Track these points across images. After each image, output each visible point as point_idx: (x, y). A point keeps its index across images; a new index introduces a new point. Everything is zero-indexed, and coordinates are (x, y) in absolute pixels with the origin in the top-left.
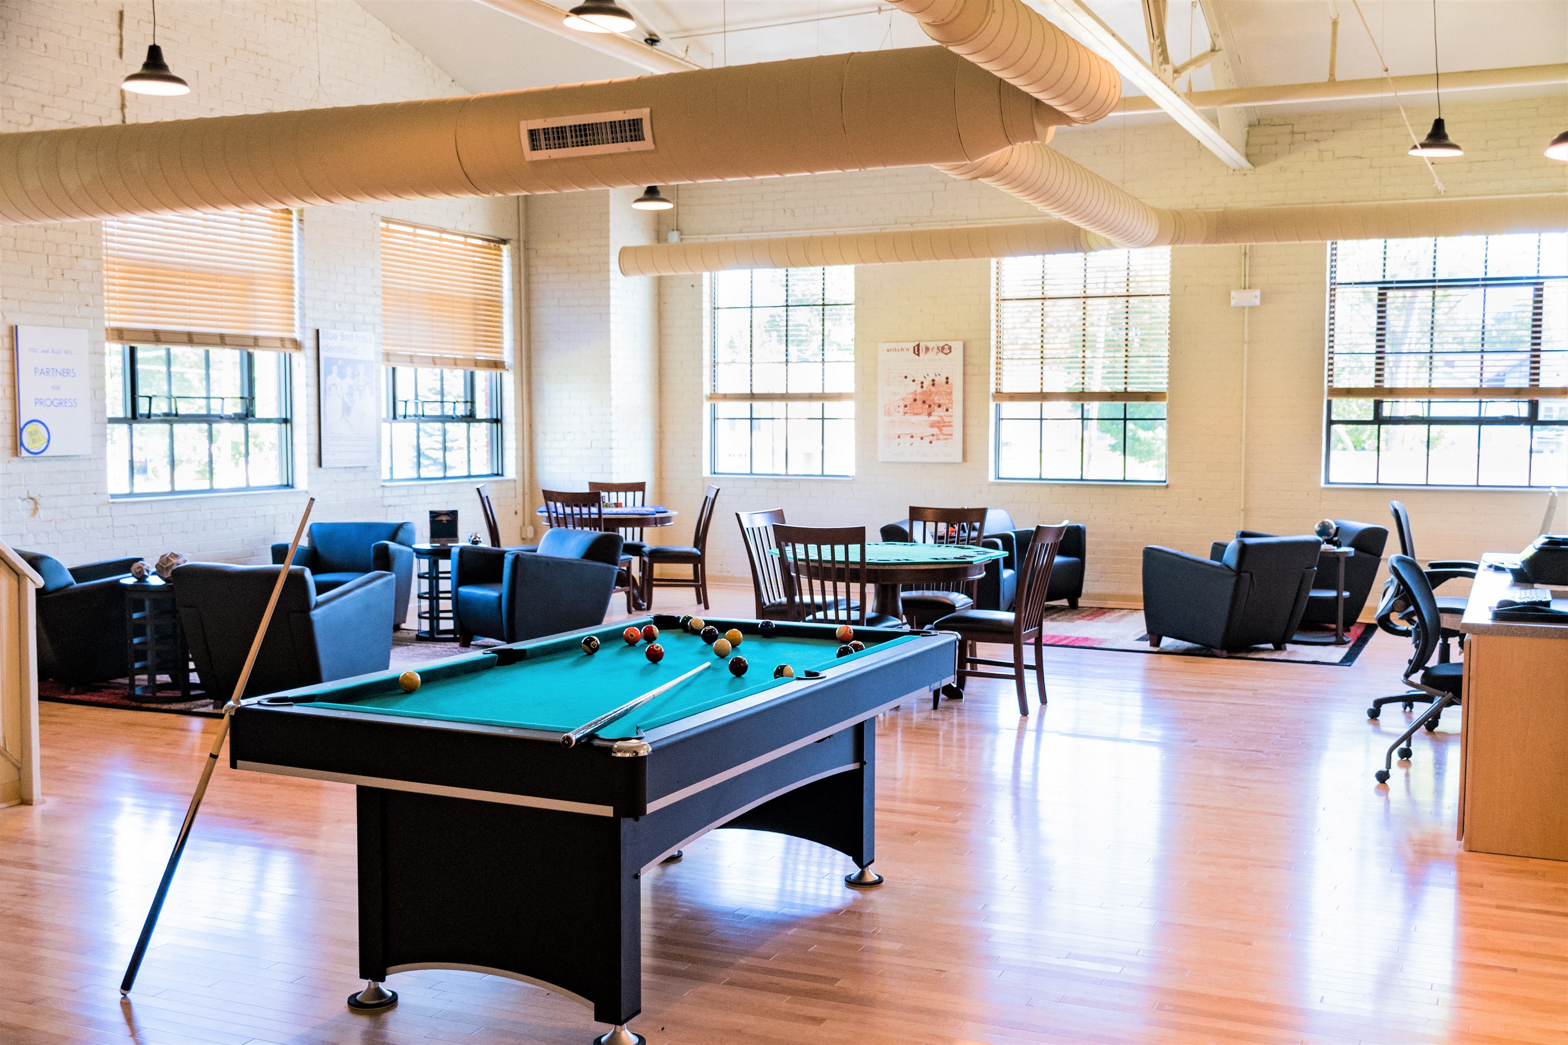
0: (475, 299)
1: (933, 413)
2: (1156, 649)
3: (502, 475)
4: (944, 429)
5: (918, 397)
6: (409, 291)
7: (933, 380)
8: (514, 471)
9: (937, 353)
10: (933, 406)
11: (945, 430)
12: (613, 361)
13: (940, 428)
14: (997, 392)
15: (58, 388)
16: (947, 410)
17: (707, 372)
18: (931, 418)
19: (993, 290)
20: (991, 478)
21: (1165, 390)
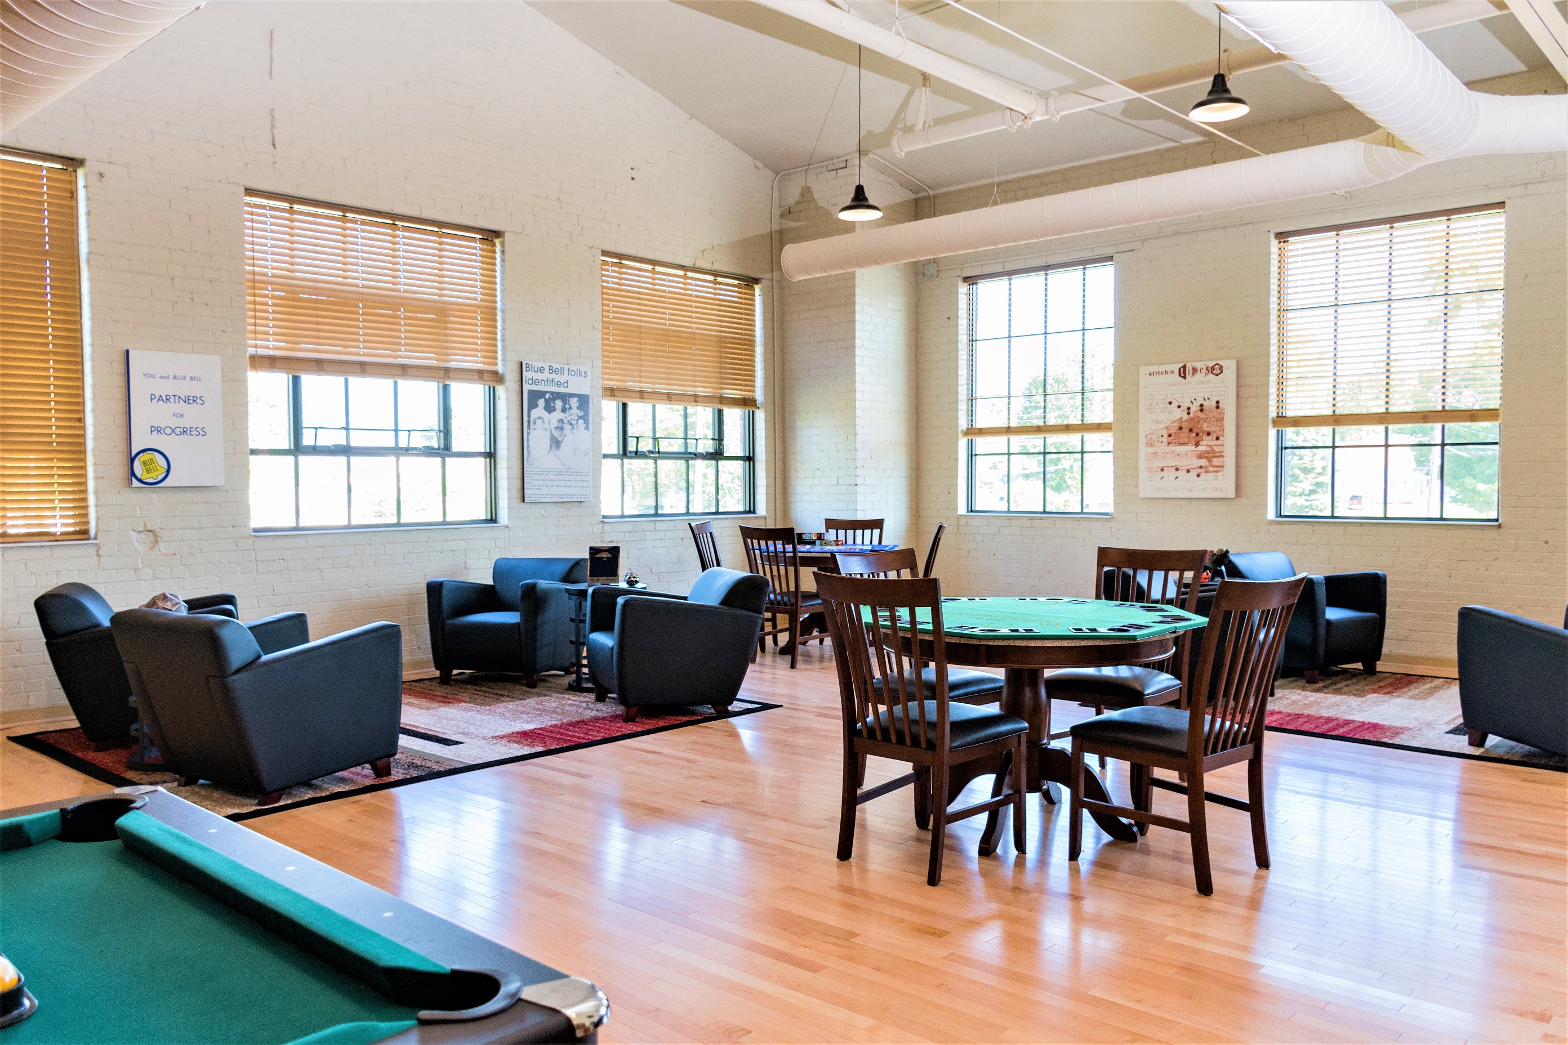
0: (720, 337)
1: (1201, 443)
2: (1477, 751)
3: (754, 512)
4: (1214, 460)
5: (1184, 425)
6: (640, 327)
7: (1202, 405)
8: (764, 509)
9: (1206, 374)
10: (1201, 434)
11: (1216, 461)
12: (858, 396)
13: (1209, 459)
14: (1278, 417)
15: (182, 416)
16: (1218, 439)
17: (963, 406)
18: (1200, 448)
19: (1274, 299)
20: (1271, 515)
21: (1497, 406)
